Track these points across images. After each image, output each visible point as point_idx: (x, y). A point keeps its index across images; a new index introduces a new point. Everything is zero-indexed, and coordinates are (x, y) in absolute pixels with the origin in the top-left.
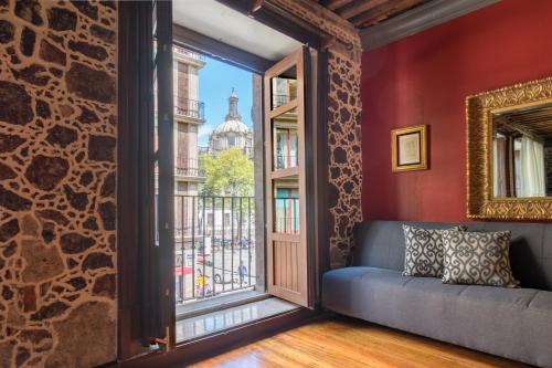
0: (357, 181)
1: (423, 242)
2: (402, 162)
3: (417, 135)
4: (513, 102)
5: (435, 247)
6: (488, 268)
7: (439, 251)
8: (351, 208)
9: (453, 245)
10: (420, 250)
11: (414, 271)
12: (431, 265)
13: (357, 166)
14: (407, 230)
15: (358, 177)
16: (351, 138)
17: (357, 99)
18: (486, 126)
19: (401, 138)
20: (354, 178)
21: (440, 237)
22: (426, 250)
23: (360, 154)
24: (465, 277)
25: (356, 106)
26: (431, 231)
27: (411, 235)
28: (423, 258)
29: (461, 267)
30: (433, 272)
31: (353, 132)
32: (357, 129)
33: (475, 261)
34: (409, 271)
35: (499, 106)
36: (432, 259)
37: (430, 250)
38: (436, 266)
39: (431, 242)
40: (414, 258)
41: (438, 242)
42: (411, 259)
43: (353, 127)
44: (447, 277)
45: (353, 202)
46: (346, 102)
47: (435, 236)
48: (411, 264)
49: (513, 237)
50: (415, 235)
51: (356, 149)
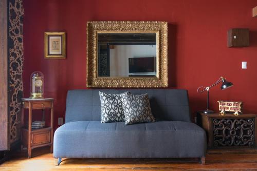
0: (20, 62)
1: (111, 101)
2: (51, 53)
3: (60, 38)
4: (106, 29)
5: (118, 104)
6: (145, 113)
7: (120, 106)
8: (16, 81)
9: (129, 102)
10: (110, 106)
11: (108, 119)
12: (116, 115)
13: (20, 52)
14: (102, 94)
15: (21, 59)
16: (17, 31)
17: (21, 6)
18: (95, 39)
19: (51, 38)
20: (18, 60)
21: (120, 98)
22: (113, 106)
23: (22, 44)
24: (137, 119)
25: (20, 10)
26: (115, 95)
27: (104, 98)
28: (112, 111)
29: (135, 114)
30: (117, 119)
31: (18, 27)
32: (21, 26)
33: (140, 110)
34: (105, 120)
35: (101, 30)
36: (117, 111)
37: (115, 106)
38: (119, 115)
39: (116, 101)
40: (107, 111)
41: (119, 101)
42: (106, 112)
43: (18, 24)
44: (128, 121)
45: (18, 77)
46: (14, 6)
47: (117, 98)
48: (106, 115)
49: (150, 97)
50: (107, 98)
51: (20, 40)
